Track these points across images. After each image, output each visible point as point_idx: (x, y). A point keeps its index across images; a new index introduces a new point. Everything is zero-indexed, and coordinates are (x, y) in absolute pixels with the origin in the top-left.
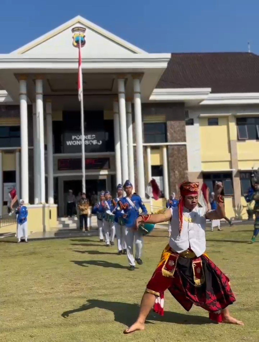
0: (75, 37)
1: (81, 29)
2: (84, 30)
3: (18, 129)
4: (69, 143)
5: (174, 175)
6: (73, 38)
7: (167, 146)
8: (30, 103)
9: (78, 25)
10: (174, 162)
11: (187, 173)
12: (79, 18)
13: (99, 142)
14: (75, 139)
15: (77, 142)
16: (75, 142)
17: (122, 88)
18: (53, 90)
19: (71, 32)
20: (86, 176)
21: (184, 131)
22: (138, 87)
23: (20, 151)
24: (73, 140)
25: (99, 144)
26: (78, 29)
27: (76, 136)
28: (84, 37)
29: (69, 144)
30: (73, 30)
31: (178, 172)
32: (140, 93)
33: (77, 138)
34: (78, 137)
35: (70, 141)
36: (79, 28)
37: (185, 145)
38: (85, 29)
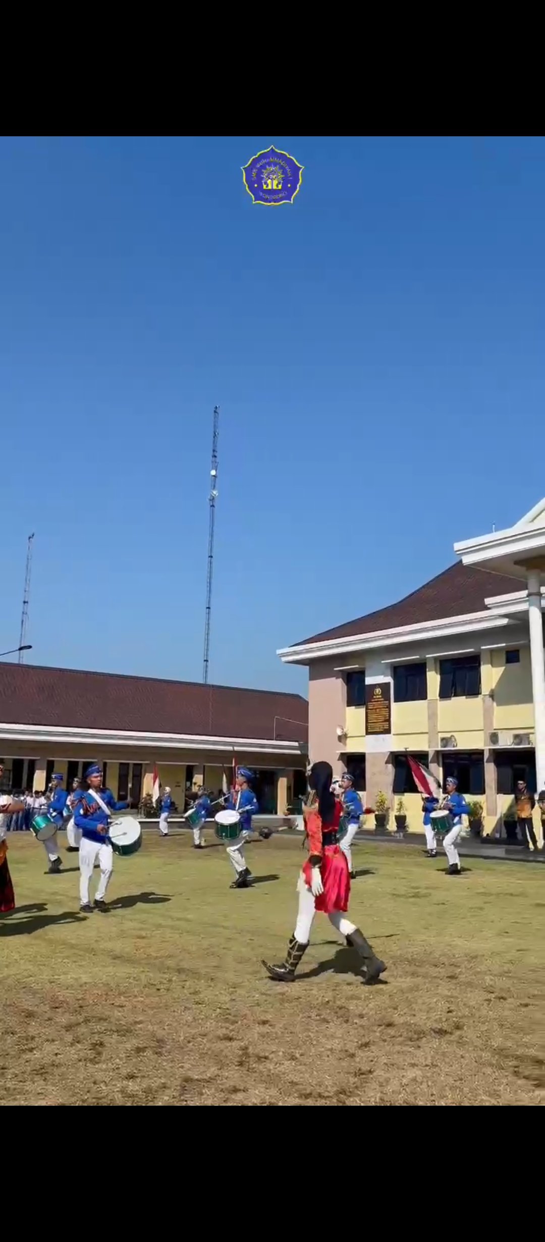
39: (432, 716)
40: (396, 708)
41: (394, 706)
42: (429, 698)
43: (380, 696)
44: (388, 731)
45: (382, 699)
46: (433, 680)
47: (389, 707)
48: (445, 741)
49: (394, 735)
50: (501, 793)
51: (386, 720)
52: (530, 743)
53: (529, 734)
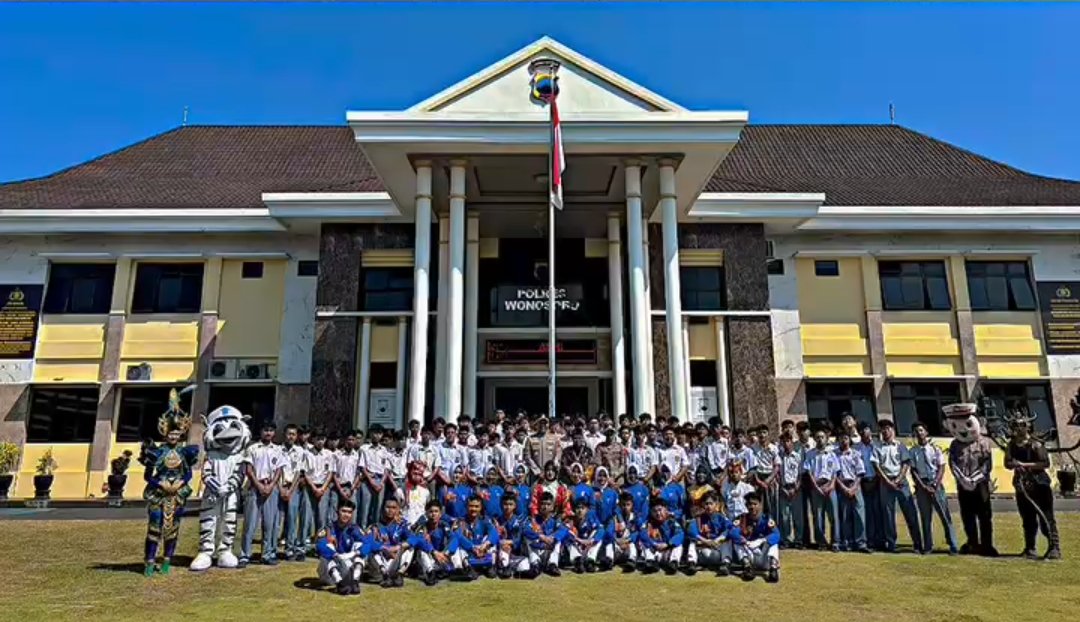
0: (536, 80)
1: (550, 63)
2: (556, 65)
3: (408, 274)
4: (510, 305)
5: (743, 384)
6: (533, 82)
7: (726, 319)
8: (436, 221)
9: (544, 56)
10: (742, 354)
11: (773, 382)
12: (546, 41)
13: (575, 306)
14: (524, 298)
15: (528, 303)
16: (522, 302)
17: (634, 186)
18: (482, 193)
19: (527, 72)
20: (558, 379)
21: (765, 286)
22: (669, 185)
23: (410, 321)
24: (519, 300)
25: (573, 309)
26: (545, 64)
27: (525, 290)
28: (556, 80)
29: (511, 308)
31: (752, 377)
32: (675, 197)
33: (527, 295)
34: (530, 294)
35: (513, 301)
37: (767, 318)
38: (558, 63)
41: (44, 320)
42: (112, 311)
43: (22, 304)
44: (29, 354)
45: (26, 308)
47: (34, 321)
48: (135, 372)
49: (37, 360)
51: (26, 339)
52: (267, 376)
53: (267, 366)
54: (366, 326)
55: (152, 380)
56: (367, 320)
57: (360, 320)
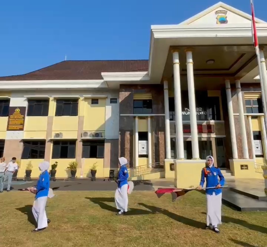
0: (218, 18)
1: (223, 11)
2: (225, 13)
6: (217, 18)
9: (221, 9)
12: (220, 3)
14: (187, 111)
15: (189, 112)
19: (215, 14)
28: (226, 17)
29: (183, 114)
30: (217, 13)
36: (222, 11)
38: (227, 11)
39: (50, 124)
40: (28, 119)
41: (27, 118)
42: (49, 115)
43: (19, 113)
44: (22, 129)
45: (20, 114)
46: (53, 106)
47: (24, 118)
48: (57, 135)
49: (25, 131)
50: (84, 158)
51: (21, 124)
52: (102, 137)
53: (102, 133)
54: (137, 119)
55: (63, 138)
56: (137, 117)
57: (135, 117)
